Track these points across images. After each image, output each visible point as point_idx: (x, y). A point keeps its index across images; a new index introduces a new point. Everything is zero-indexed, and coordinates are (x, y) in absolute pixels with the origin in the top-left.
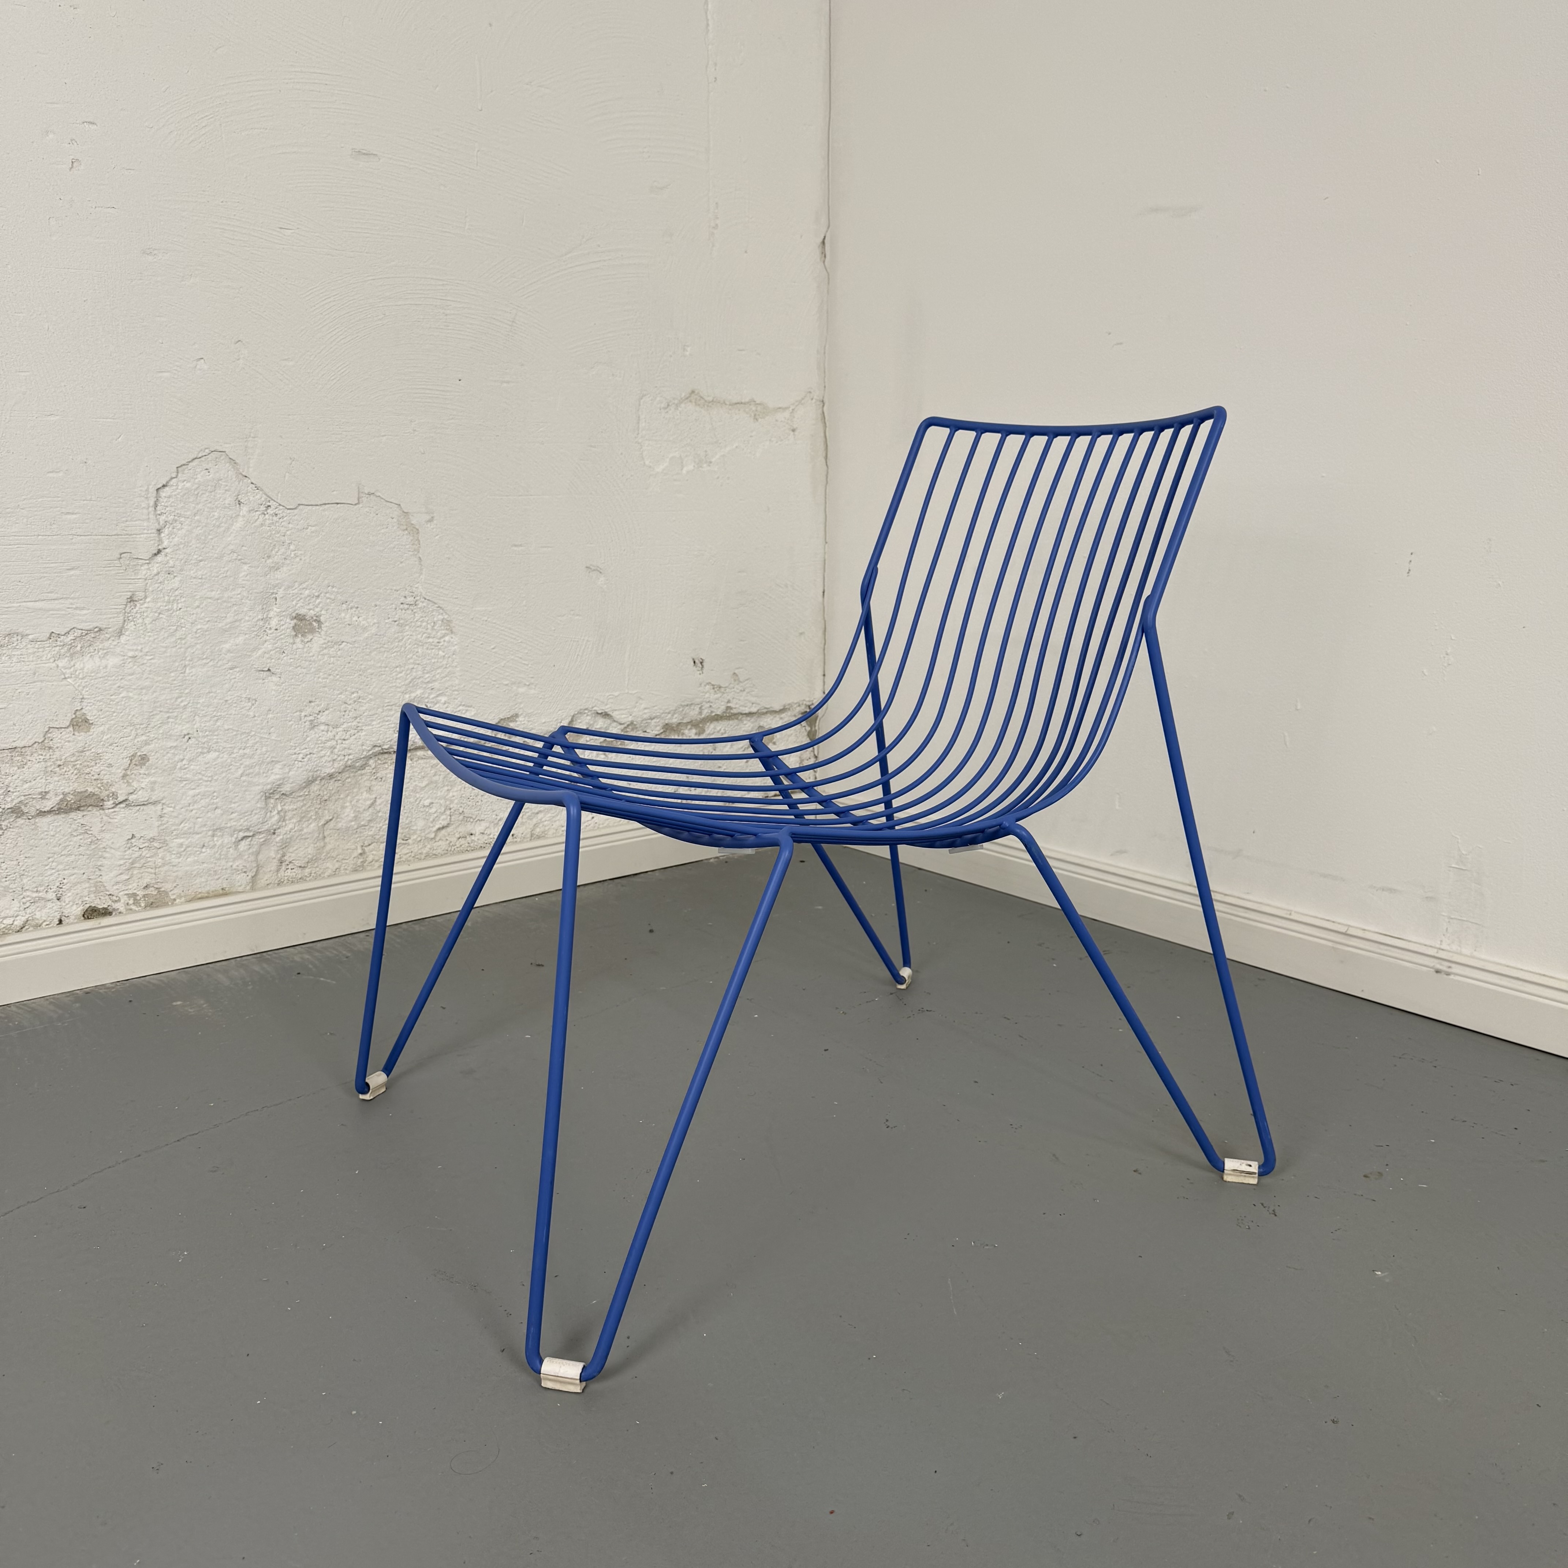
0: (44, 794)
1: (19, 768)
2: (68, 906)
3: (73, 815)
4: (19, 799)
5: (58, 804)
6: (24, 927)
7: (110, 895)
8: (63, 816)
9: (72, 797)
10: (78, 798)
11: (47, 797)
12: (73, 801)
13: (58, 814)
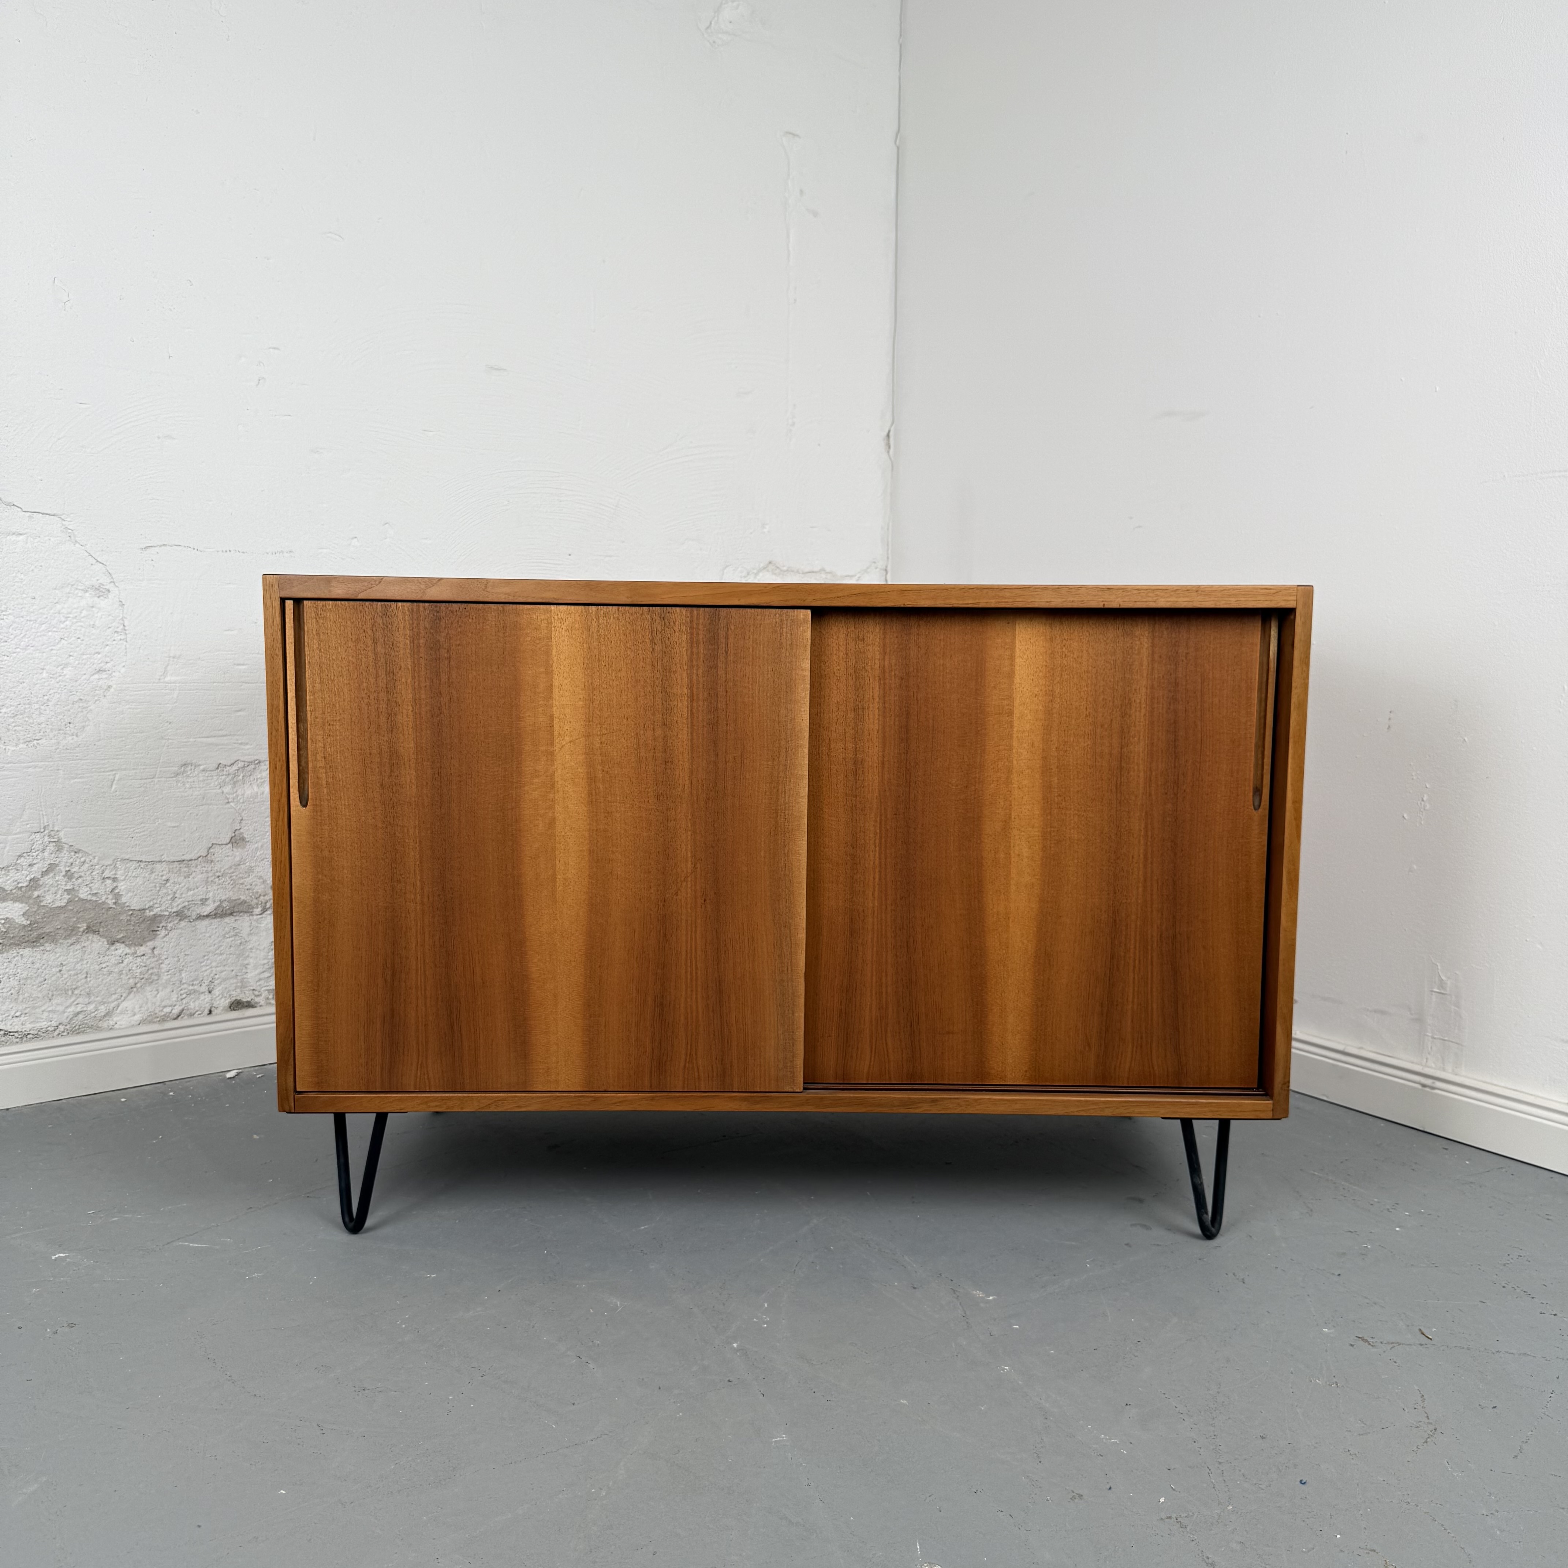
0: (204, 900)
1: (185, 878)
2: (218, 998)
3: (227, 920)
4: (184, 904)
5: (215, 909)
6: (180, 1015)
7: (254, 990)
8: (218, 920)
9: (227, 903)
10: (233, 904)
11: (207, 903)
12: (228, 908)
13: (215, 918)
